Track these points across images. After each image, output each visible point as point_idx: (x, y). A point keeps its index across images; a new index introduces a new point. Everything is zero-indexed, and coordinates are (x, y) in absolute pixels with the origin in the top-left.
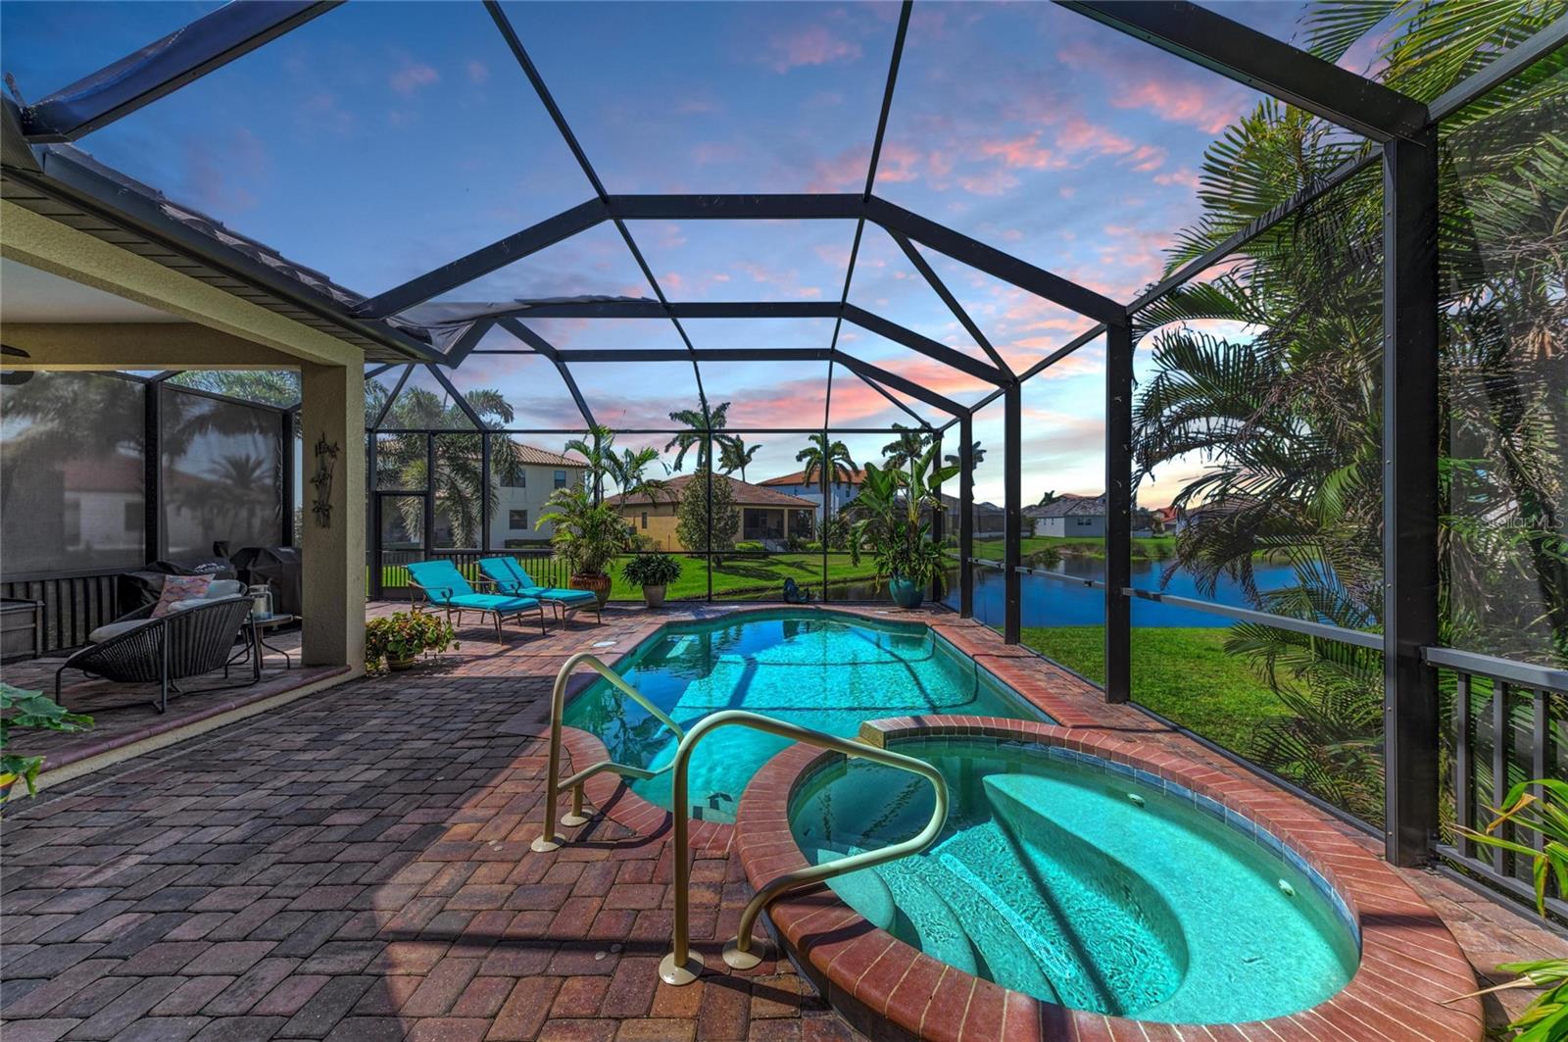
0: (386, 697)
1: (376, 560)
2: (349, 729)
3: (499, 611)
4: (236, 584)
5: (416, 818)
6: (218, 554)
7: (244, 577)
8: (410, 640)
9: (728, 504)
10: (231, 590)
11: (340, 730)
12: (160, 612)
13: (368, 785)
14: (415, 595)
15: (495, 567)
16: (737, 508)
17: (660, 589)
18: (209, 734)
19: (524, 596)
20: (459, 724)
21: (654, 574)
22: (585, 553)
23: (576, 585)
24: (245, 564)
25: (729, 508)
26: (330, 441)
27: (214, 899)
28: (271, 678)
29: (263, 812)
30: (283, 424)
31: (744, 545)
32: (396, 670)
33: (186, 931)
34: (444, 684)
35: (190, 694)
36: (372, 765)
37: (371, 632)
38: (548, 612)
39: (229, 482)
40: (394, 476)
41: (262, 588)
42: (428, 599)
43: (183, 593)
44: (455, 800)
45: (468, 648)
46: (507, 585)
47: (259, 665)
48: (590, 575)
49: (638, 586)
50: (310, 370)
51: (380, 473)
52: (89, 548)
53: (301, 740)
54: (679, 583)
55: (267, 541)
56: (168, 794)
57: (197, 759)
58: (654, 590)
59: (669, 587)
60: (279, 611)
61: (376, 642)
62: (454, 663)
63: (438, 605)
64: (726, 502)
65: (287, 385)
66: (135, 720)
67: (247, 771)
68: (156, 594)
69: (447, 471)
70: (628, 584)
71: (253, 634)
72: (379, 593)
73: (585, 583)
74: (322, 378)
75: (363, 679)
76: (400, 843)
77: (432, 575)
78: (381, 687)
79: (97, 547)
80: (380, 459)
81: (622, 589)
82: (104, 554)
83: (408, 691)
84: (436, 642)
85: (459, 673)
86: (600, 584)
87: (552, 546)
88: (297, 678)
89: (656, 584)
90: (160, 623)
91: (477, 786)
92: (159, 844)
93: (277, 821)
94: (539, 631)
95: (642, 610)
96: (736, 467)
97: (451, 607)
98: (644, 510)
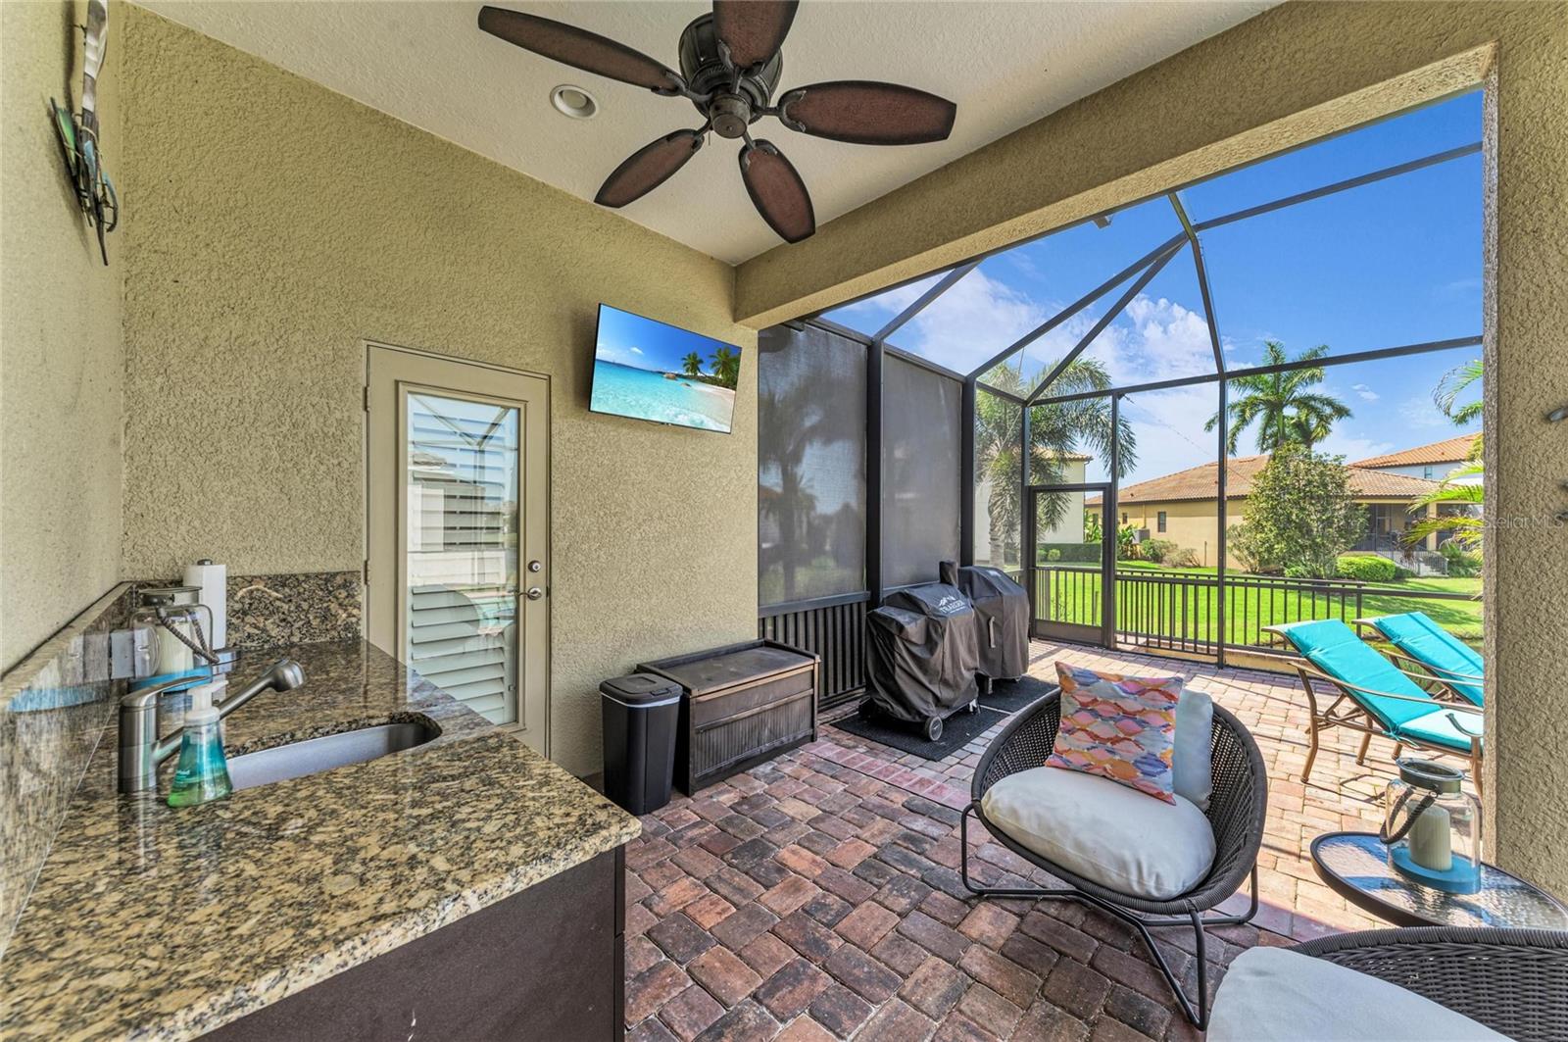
98: (1162, 509)
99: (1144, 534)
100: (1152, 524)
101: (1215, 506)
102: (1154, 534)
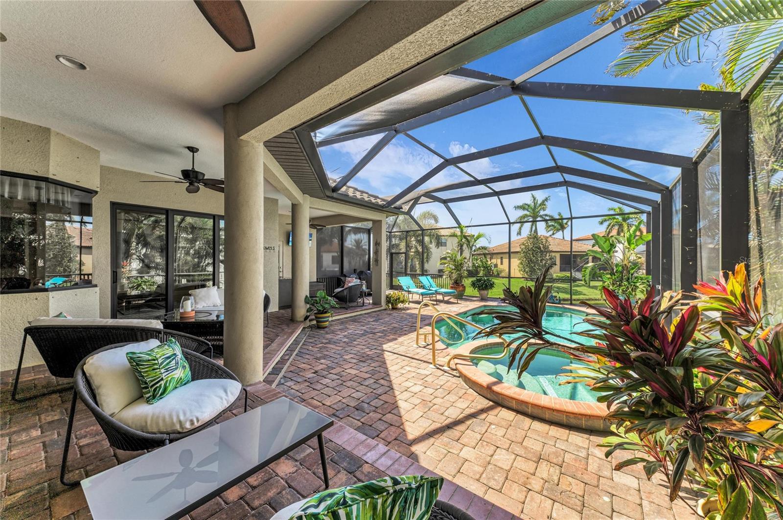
0: (390, 314)
1: (391, 275)
2: (381, 319)
3: (422, 294)
4: (359, 281)
5: (392, 337)
6: (355, 272)
7: (360, 279)
8: (396, 300)
9: (547, 252)
10: (358, 282)
11: (379, 319)
12: (346, 286)
13: (384, 330)
14: (399, 288)
15: (423, 279)
16: (553, 254)
17: (485, 292)
18: (355, 316)
19: (432, 290)
20: (405, 322)
21: (482, 285)
22: (454, 276)
23: (452, 288)
24: (360, 275)
25: (548, 254)
26: (378, 242)
27: (359, 340)
28: (366, 306)
29: (365, 330)
30: (369, 231)
31: (559, 275)
32: (393, 309)
33: (355, 343)
34: (404, 314)
35: (352, 307)
36: (385, 327)
37: (387, 297)
38: (440, 297)
39: (354, 248)
40: (397, 246)
41: (364, 282)
42: (403, 290)
43: (350, 282)
44: (400, 336)
45: (412, 305)
46: (427, 286)
47: (363, 303)
48: (457, 283)
49: (476, 290)
50: (374, 222)
51: (393, 245)
52: (325, 270)
53: (372, 320)
54: (494, 290)
55: (364, 269)
56: (350, 325)
57: (354, 320)
58: (483, 292)
59: (490, 291)
60: (367, 289)
61: (389, 299)
62: (408, 309)
63: (406, 291)
64: (546, 250)
65: (369, 225)
66: (343, 310)
67: (362, 323)
68: (344, 283)
69: (414, 243)
70: (472, 288)
71: (363, 295)
72: (392, 287)
73: (455, 287)
74: (377, 223)
75: (385, 310)
76: (388, 340)
77: (405, 281)
78: (389, 312)
79: (327, 269)
80: (393, 240)
81: (470, 291)
82: (329, 271)
83: (395, 314)
84: (402, 302)
85: (408, 311)
86: (461, 288)
87: (444, 272)
88: (371, 306)
89: (483, 289)
90: (347, 288)
91: (405, 334)
92: (349, 331)
93: (367, 332)
94: (435, 303)
95: (477, 300)
96: (558, 230)
97: (409, 292)
98: (502, 256)
99: (496, 266)
100: (499, 261)
101: (508, 255)
102: (499, 265)
